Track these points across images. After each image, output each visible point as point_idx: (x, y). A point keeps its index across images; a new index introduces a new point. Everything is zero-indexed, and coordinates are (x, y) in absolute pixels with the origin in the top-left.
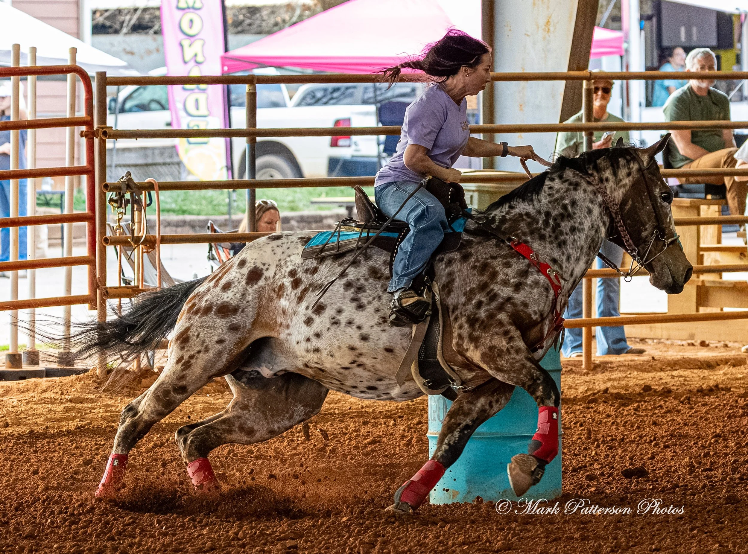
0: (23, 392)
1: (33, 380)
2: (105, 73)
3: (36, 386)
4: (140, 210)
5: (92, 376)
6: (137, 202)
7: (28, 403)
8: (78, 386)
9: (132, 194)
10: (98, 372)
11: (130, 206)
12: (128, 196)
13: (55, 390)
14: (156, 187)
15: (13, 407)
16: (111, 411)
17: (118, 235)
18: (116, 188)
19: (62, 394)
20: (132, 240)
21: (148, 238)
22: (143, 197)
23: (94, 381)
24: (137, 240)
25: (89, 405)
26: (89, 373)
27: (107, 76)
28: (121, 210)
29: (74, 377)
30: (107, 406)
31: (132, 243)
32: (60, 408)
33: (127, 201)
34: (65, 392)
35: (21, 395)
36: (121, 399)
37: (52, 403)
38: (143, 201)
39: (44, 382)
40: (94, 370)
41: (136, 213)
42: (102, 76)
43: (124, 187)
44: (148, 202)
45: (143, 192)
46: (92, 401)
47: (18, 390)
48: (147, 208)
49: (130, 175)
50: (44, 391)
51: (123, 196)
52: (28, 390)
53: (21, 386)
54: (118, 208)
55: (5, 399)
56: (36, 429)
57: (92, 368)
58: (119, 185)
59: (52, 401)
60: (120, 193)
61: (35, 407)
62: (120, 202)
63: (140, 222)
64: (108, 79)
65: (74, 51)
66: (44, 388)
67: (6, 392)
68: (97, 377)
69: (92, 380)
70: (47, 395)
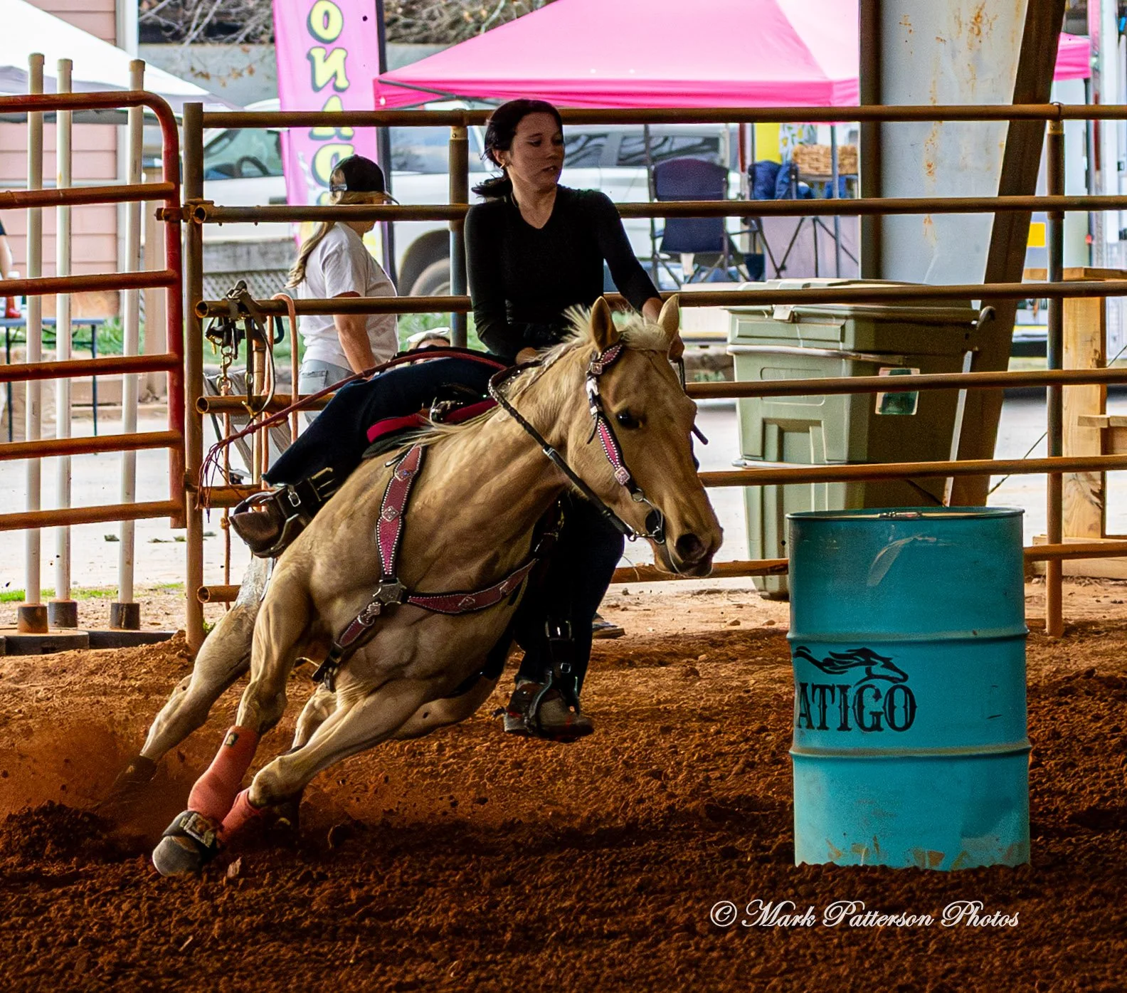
0: (54, 675)
1: (71, 653)
2: (201, 104)
3: (78, 663)
5: (179, 646)
6: (259, 335)
7: (64, 694)
8: (152, 662)
9: (248, 322)
10: (187, 637)
11: (244, 342)
12: (241, 325)
13: (112, 671)
14: (291, 308)
15: (39, 700)
17: (223, 394)
18: (220, 311)
19: (124, 678)
20: (249, 404)
21: (277, 399)
22: (267, 326)
23: (181, 656)
24: (257, 404)
26: (172, 640)
27: (205, 109)
28: (228, 349)
29: (143, 647)
31: (249, 408)
33: (240, 335)
34: (129, 674)
35: (51, 681)
38: (268, 333)
39: (91, 656)
40: (181, 633)
41: (255, 354)
42: (195, 110)
43: (234, 308)
44: (276, 335)
45: (268, 318)
47: (46, 670)
48: (276, 347)
49: (245, 287)
50: (92, 673)
51: (234, 325)
52: (62, 671)
53: (50, 663)
54: (224, 346)
55: (22, 686)
57: (176, 632)
58: (225, 305)
59: (108, 691)
60: (226, 320)
62: (227, 335)
63: (262, 371)
64: (205, 117)
65: (139, 66)
66: (91, 666)
67: (24, 675)
68: (187, 646)
69: (176, 656)
70: (97, 679)
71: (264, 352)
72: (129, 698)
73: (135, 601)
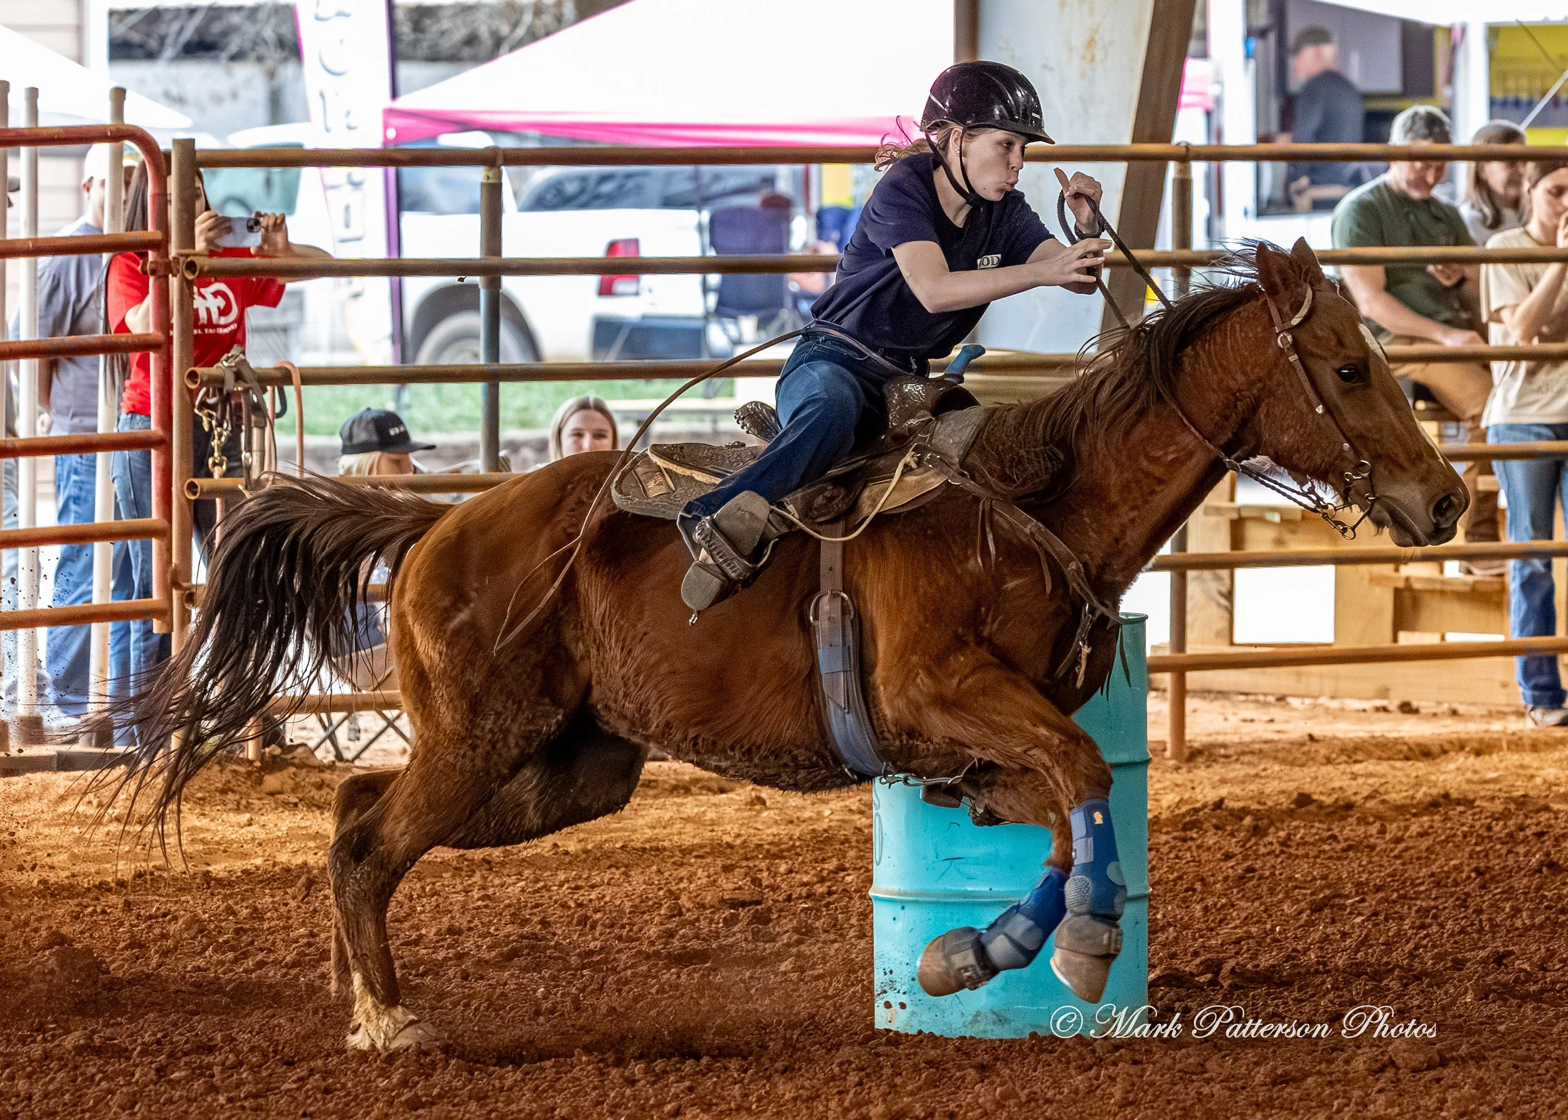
0: (17, 801)
1: (38, 777)
2: (192, 141)
3: (45, 787)
4: (261, 426)
6: (259, 408)
9: (246, 393)
14: (296, 378)
17: (216, 477)
18: (214, 380)
20: (247, 488)
22: (267, 397)
27: (199, 145)
31: (246, 494)
38: (268, 406)
39: (61, 780)
41: (254, 432)
42: (186, 147)
43: (230, 377)
44: (278, 409)
45: (269, 388)
48: (277, 421)
50: (62, 798)
51: (228, 397)
52: (27, 797)
53: (12, 787)
54: (218, 420)
56: (50, 875)
58: (220, 373)
59: (81, 820)
60: (221, 391)
61: (46, 831)
62: (222, 408)
63: (262, 451)
64: (198, 155)
65: (119, 95)
66: (61, 791)
70: (67, 807)
71: (263, 428)
72: (106, 829)
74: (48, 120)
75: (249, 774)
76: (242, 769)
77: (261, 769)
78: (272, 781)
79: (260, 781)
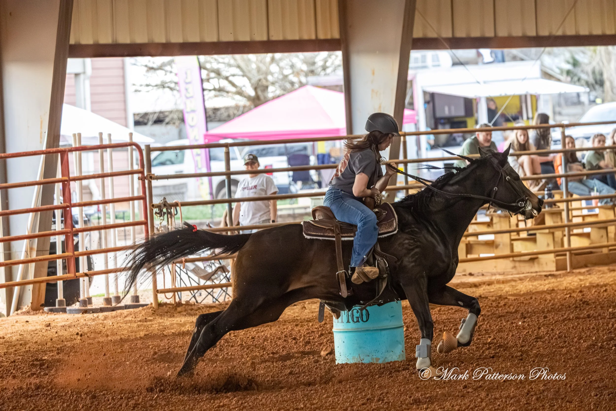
0: (114, 318)
1: (119, 311)
2: (149, 145)
4: (171, 218)
5: (151, 308)
6: (170, 213)
8: (143, 313)
9: (167, 209)
10: (153, 305)
11: (166, 216)
12: (165, 210)
13: (132, 316)
14: (180, 205)
16: (162, 326)
18: (159, 207)
19: (135, 318)
22: (172, 210)
23: (152, 310)
25: (150, 323)
26: (149, 306)
27: (151, 146)
28: (162, 218)
29: (141, 308)
30: (159, 323)
32: (135, 325)
33: (165, 213)
34: (137, 317)
35: (113, 320)
36: (167, 319)
37: (131, 323)
38: (173, 213)
39: (125, 312)
40: (152, 304)
41: (170, 219)
42: (148, 147)
43: (162, 205)
44: (175, 213)
45: (173, 208)
46: (151, 321)
47: (112, 317)
48: (175, 216)
49: (165, 199)
50: (126, 317)
51: (162, 210)
52: (117, 317)
53: (113, 314)
54: (160, 217)
55: (105, 322)
56: (123, 337)
57: (150, 303)
58: (160, 204)
59: (130, 322)
60: (160, 209)
62: (161, 213)
63: (172, 224)
64: (151, 148)
65: (131, 134)
66: (125, 315)
67: (106, 318)
68: (153, 308)
69: (151, 310)
70: (127, 319)
73: (138, 294)
74: (113, 142)
75: (173, 308)
76: (171, 306)
77: (176, 306)
78: (179, 309)
79: (176, 309)
